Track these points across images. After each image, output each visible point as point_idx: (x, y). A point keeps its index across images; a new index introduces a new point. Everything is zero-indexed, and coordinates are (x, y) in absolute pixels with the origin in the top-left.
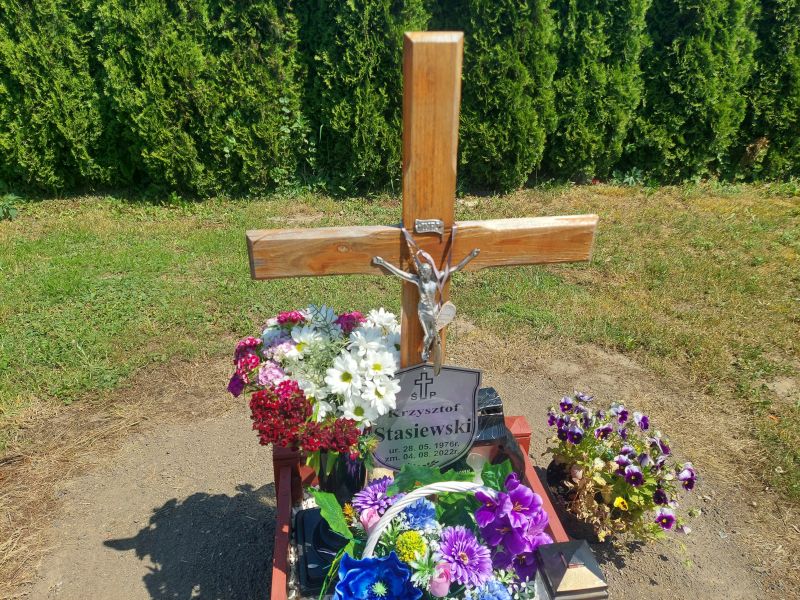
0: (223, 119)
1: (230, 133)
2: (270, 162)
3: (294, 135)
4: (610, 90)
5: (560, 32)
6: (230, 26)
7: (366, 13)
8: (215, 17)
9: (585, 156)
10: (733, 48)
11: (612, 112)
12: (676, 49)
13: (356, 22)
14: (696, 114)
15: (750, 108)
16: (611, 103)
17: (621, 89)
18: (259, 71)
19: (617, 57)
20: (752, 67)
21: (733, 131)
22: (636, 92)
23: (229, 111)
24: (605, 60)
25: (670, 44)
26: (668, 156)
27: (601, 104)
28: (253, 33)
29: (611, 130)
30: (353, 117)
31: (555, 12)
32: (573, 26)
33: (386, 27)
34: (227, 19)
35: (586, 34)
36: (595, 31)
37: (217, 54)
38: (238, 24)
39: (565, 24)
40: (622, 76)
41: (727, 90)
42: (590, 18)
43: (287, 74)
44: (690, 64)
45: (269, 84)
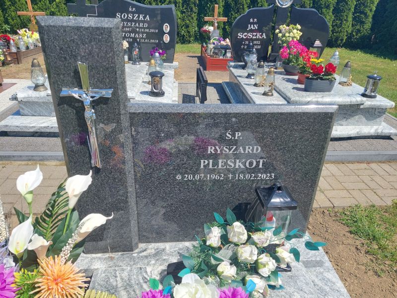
0: (182, 27)
1: (183, 30)
2: (190, 37)
3: (195, 31)
6: (185, 9)
8: (183, 7)
18: (190, 18)
23: (184, 25)
28: (189, 10)
37: (182, 14)
38: (187, 9)
43: (195, 19)
45: (191, 20)
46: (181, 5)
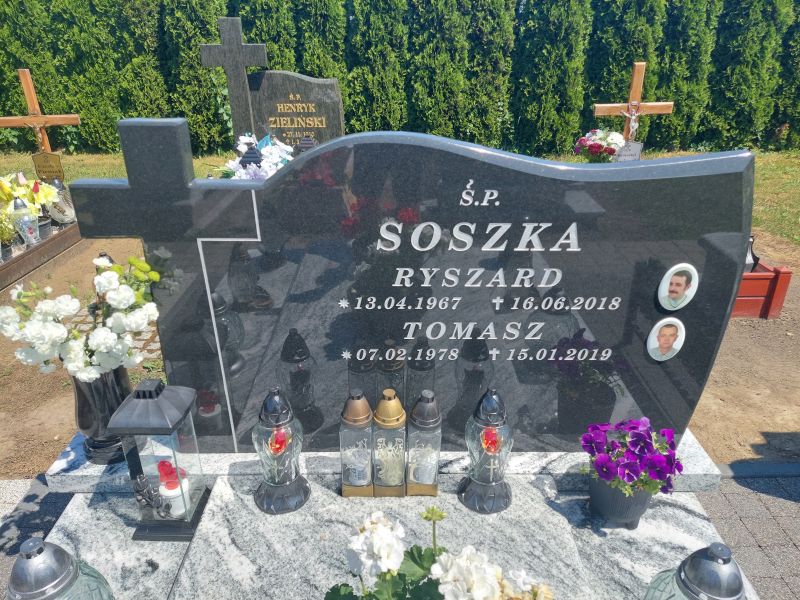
0: (467, 114)
1: (470, 122)
3: (503, 123)
4: (690, 96)
5: (660, 64)
6: (479, 65)
7: (553, 56)
8: (471, 60)
9: (673, 134)
10: (764, 71)
11: (691, 108)
12: (729, 72)
13: (546, 61)
14: (742, 110)
15: (776, 106)
16: (690, 102)
17: (696, 95)
18: (490, 88)
19: (693, 77)
20: (777, 83)
21: (767, 119)
22: (705, 97)
23: (472, 109)
24: (686, 79)
25: (725, 69)
26: (725, 134)
27: (683, 104)
28: (490, 68)
29: (690, 119)
30: (539, 111)
31: (657, 53)
32: (667, 60)
33: (562, 63)
34: (478, 62)
35: (675, 64)
36: (680, 63)
37: (469, 80)
38: (483, 64)
39: (663, 59)
40: (697, 88)
41: (761, 95)
42: (677, 56)
43: (504, 89)
44: (737, 80)
45: (494, 95)
46: (466, 54)
